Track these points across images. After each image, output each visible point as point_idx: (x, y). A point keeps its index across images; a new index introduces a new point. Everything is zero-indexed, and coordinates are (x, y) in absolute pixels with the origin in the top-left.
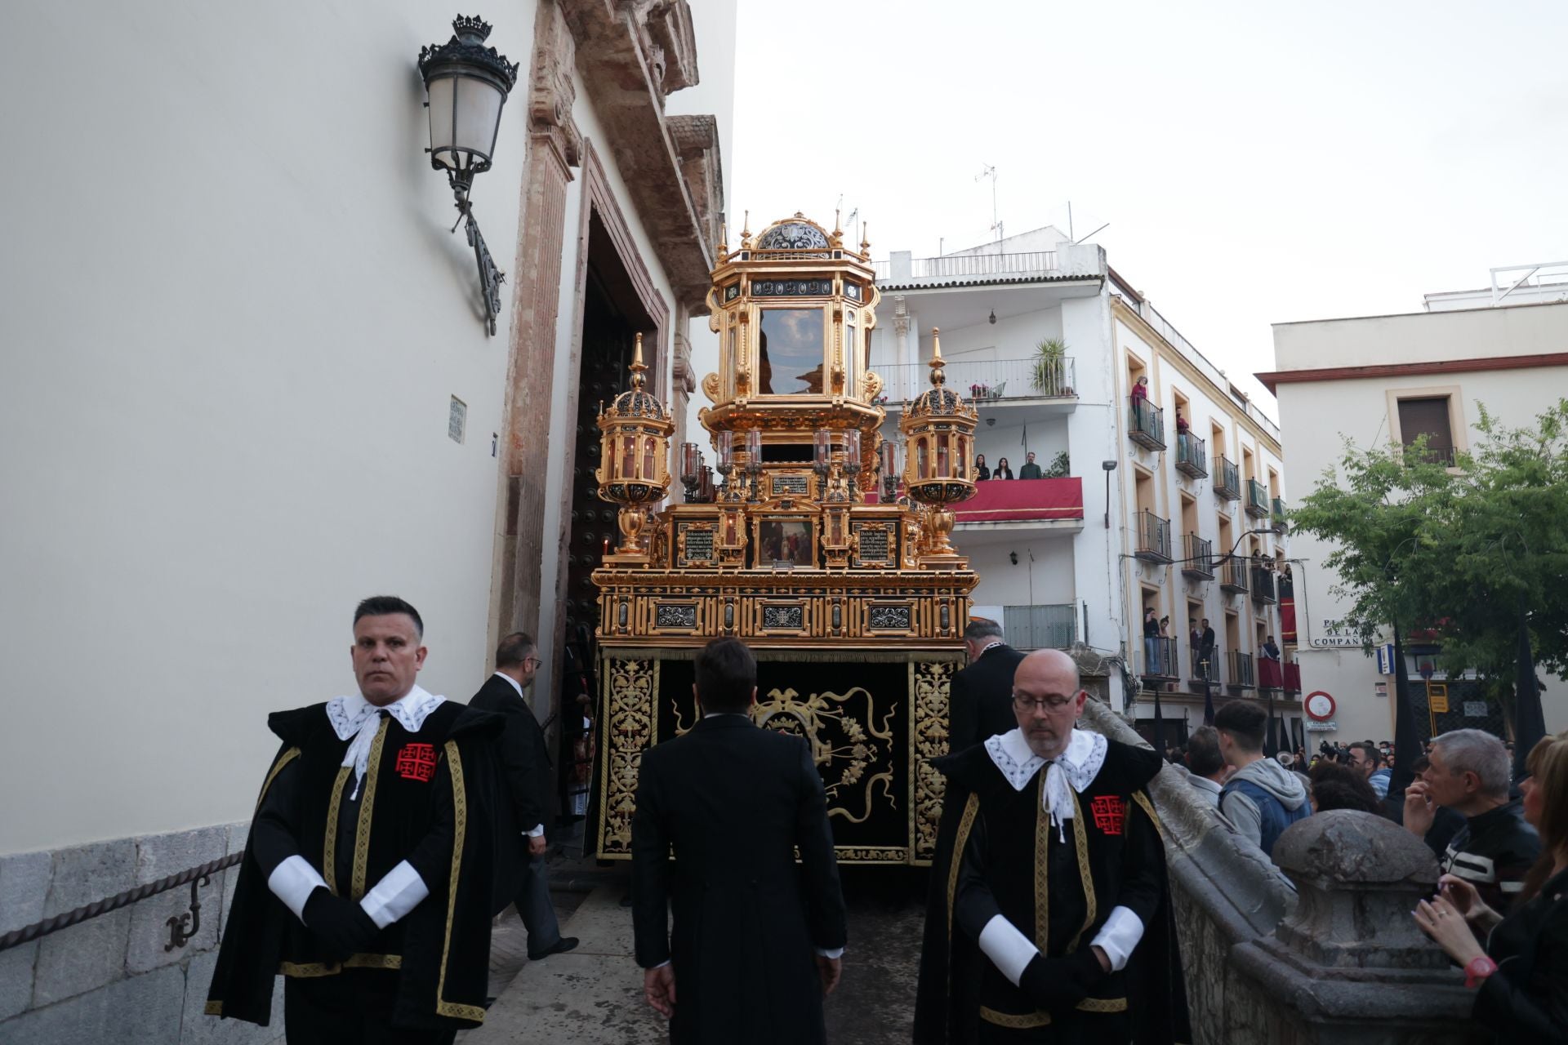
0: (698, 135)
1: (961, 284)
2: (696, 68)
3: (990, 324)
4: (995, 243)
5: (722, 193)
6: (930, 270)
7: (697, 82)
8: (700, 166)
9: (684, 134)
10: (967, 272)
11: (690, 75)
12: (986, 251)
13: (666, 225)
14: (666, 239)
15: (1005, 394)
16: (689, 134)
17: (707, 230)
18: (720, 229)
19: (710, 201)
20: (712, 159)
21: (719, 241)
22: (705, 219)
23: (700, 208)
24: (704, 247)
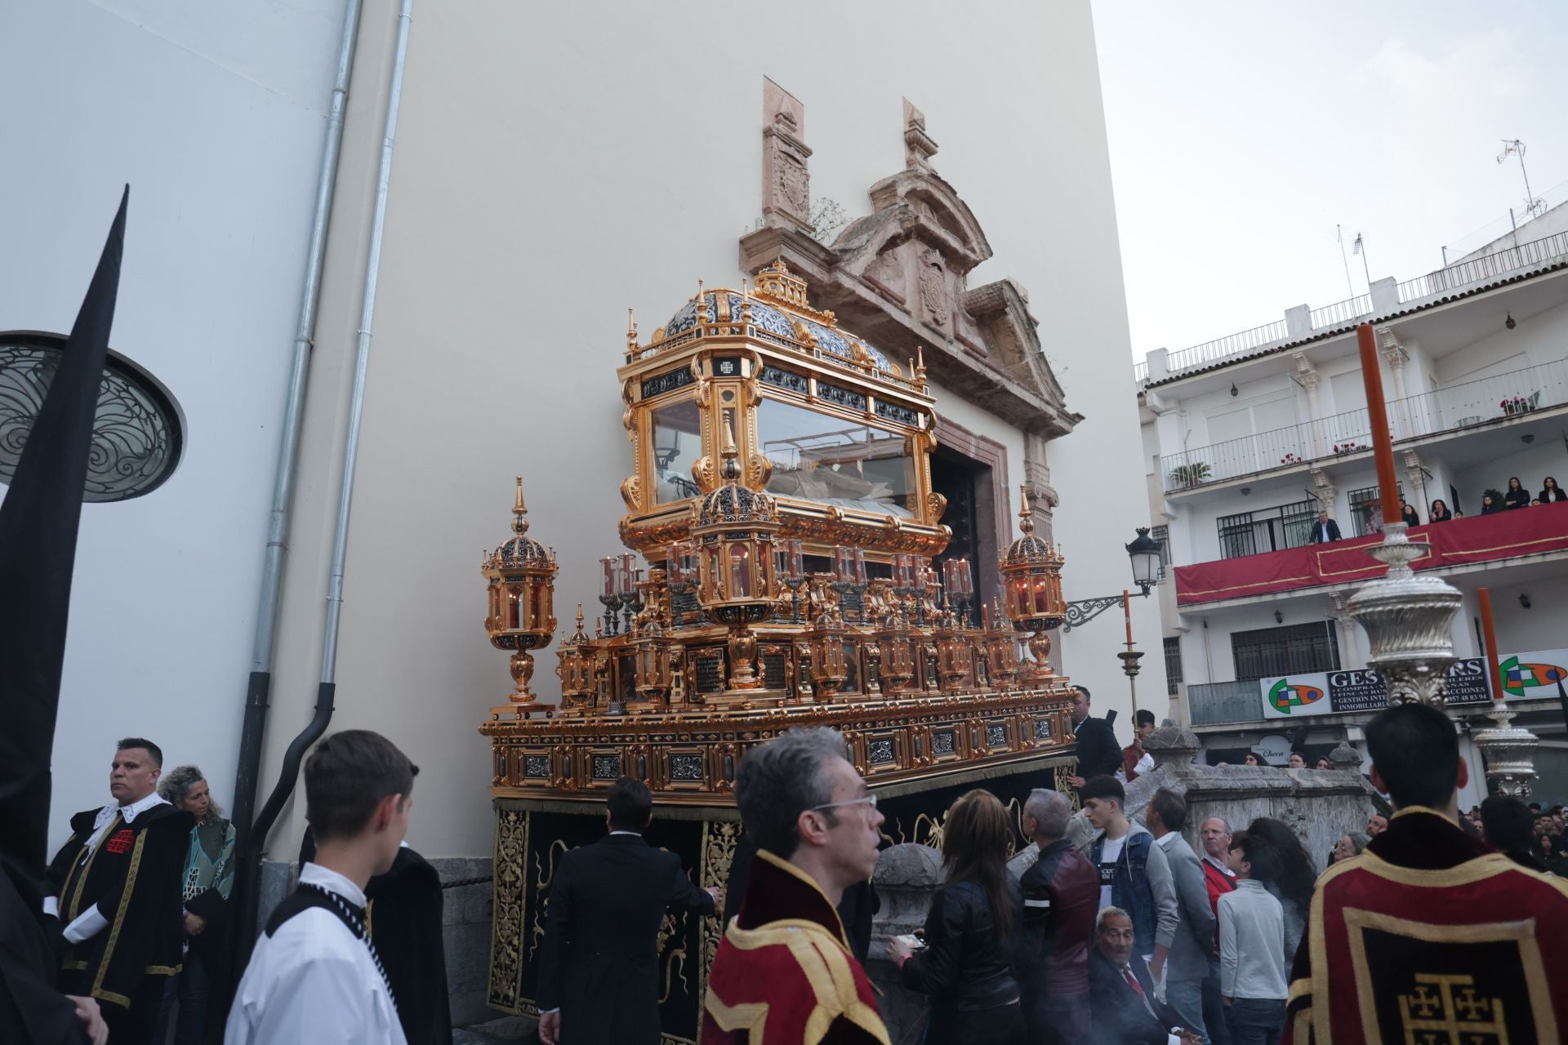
0: (993, 301)
1: (1454, 298)
2: (987, 244)
3: (1509, 330)
4: (1506, 236)
5: (1036, 336)
6: (1436, 283)
7: (991, 254)
8: (1007, 322)
9: (982, 303)
10: (1466, 281)
11: (982, 251)
12: (1497, 248)
13: (970, 385)
14: (979, 394)
15: (1543, 402)
16: (986, 302)
17: (1029, 370)
18: (1043, 366)
19: (1026, 346)
20: (1018, 313)
21: (1044, 375)
22: (1024, 362)
23: (1017, 355)
24: (1019, 389)
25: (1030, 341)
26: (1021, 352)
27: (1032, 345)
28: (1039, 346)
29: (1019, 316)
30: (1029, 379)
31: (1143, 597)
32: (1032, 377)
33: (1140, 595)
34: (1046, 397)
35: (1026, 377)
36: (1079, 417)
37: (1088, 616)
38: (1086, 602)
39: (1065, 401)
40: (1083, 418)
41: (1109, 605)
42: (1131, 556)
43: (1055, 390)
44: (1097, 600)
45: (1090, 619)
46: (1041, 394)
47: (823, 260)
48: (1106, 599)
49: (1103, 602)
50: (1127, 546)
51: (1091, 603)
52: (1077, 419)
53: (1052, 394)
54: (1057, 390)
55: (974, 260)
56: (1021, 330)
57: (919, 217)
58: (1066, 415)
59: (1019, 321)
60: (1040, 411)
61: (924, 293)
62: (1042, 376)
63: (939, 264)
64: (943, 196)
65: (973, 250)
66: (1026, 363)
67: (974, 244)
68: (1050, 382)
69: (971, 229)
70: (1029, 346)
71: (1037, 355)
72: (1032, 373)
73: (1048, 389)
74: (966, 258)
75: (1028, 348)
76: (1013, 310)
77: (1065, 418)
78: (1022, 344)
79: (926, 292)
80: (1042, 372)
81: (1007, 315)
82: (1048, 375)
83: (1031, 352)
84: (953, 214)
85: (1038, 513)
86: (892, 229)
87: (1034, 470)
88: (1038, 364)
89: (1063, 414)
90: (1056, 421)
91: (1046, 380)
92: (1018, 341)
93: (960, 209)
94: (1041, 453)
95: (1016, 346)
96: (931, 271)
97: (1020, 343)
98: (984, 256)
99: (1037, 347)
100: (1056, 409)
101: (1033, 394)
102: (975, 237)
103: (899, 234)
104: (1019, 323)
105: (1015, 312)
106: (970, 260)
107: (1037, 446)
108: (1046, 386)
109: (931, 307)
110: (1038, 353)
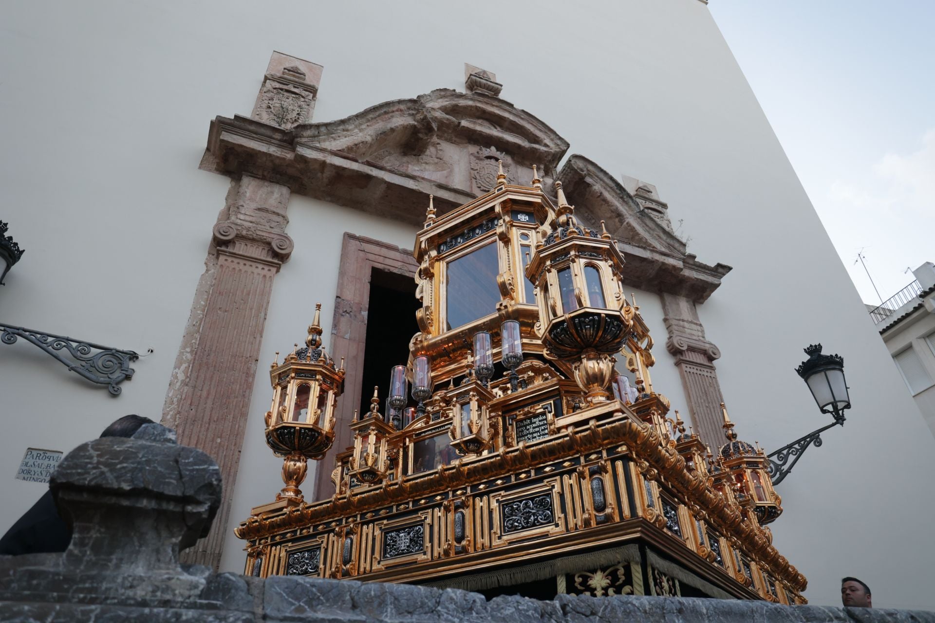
0: (567, 175)
2: (560, 139)
7: (569, 146)
8: (595, 193)
11: (559, 145)
17: (633, 229)
18: (648, 222)
19: (622, 208)
20: (604, 182)
21: (653, 230)
22: (625, 223)
23: (617, 220)
25: (626, 203)
26: (619, 215)
27: (630, 207)
28: (637, 204)
29: (607, 184)
30: (637, 238)
31: (838, 426)
32: (638, 234)
33: (833, 425)
34: (662, 249)
35: (634, 237)
36: (722, 269)
37: (785, 468)
38: (779, 452)
39: (689, 251)
40: (730, 269)
41: (804, 448)
42: (806, 381)
43: (672, 242)
44: (790, 447)
45: (788, 471)
46: (656, 248)
47: (280, 140)
48: (798, 442)
49: (797, 446)
50: (798, 371)
51: (785, 452)
52: (720, 270)
53: (669, 246)
54: (675, 241)
55: (545, 151)
56: (613, 196)
57: (459, 123)
58: (702, 268)
59: (609, 189)
60: (651, 262)
61: (476, 179)
62: (651, 232)
63: (496, 156)
64: (499, 110)
65: (546, 145)
66: (627, 223)
67: (547, 141)
68: (662, 235)
69: (540, 130)
70: (627, 208)
71: (638, 214)
72: (636, 230)
73: (663, 242)
74: (534, 151)
75: (626, 210)
76: (599, 180)
77: (703, 270)
78: (617, 208)
79: (478, 177)
80: (650, 228)
81: (592, 186)
82: (657, 229)
83: (630, 212)
84: (514, 122)
85: (688, 366)
86: (400, 121)
87: (676, 325)
88: (643, 222)
89: (697, 266)
90: (687, 273)
91: (657, 235)
92: (612, 206)
93: (522, 117)
94: (686, 310)
95: (612, 212)
96: (488, 163)
97: (615, 208)
98: (560, 148)
99: (635, 207)
100: (680, 259)
101: (638, 247)
102: (547, 136)
103: (415, 126)
104: (609, 191)
105: (601, 182)
106: (541, 152)
107: (678, 304)
108: (660, 240)
109: (482, 188)
110: (638, 212)
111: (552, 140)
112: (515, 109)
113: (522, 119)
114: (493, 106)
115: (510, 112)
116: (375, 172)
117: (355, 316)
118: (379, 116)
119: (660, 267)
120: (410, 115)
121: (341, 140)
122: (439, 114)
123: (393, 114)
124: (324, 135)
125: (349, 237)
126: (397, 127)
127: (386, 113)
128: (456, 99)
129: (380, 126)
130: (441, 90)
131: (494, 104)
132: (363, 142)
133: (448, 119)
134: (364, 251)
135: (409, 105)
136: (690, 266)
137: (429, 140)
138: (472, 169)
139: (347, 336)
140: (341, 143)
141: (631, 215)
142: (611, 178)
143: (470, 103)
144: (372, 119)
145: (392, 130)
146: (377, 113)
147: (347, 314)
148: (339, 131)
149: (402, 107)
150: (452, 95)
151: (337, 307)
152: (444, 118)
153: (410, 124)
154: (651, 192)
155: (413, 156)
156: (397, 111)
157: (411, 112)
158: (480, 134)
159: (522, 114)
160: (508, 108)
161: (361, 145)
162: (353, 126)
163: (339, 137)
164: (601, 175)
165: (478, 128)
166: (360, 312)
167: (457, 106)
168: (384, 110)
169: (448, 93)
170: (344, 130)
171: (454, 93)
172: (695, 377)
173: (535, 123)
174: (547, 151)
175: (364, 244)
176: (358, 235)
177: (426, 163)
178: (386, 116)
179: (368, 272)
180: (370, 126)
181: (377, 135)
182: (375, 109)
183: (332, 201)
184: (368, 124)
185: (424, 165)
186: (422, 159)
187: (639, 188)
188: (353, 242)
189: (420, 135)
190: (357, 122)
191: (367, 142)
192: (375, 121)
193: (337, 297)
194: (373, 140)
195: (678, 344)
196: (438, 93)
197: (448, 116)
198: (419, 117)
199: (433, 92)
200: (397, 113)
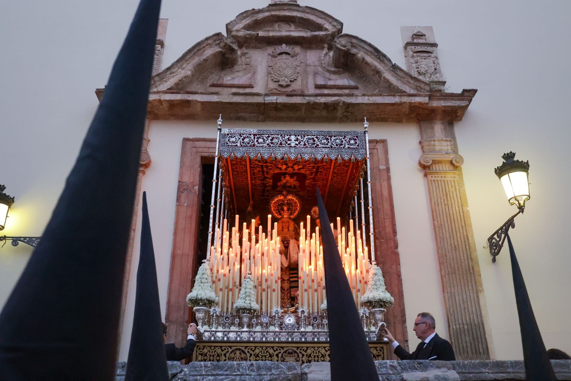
2: (336, 20)
11: (334, 26)
17: (387, 81)
18: (399, 73)
19: (379, 66)
20: (365, 49)
21: (404, 78)
22: (382, 77)
23: (377, 76)
24: (367, 98)
25: (382, 61)
26: (378, 72)
27: (385, 64)
28: (390, 61)
29: (367, 50)
30: (392, 86)
32: (392, 84)
34: (412, 92)
35: (390, 87)
37: (500, 244)
38: (497, 232)
40: (475, 91)
41: (508, 229)
43: (418, 84)
44: (501, 228)
46: (404, 92)
49: (505, 228)
51: (500, 232)
52: (468, 94)
53: (417, 88)
54: (421, 83)
55: (324, 35)
56: (373, 58)
57: (258, 34)
58: (449, 96)
59: (369, 54)
60: (401, 104)
61: (270, 74)
62: (402, 80)
63: (286, 51)
64: (289, 12)
65: (326, 30)
66: (384, 77)
67: (327, 26)
68: (410, 81)
69: (322, 18)
70: (383, 65)
71: (391, 68)
72: (390, 82)
73: (412, 85)
74: (315, 37)
75: (383, 67)
76: (361, 49)
77: (450, 98)
78: (376, 67)
79: (272, 72)
80: (401, 77)
81: (356, 55)
82: (406, 76)
83: (386, 68)
84: (302, 17)
85: (433, 176)
86: (209, 52)
87: (427, 146)
88: (395, 73)
89: (444, 96)
90: (435, 104)
91: (406, 81)
92: (372, 66)
93: (307, 11)
94: (440, 131)
95: (373, 71)
96: (280, 58)
97: (374, 67)
98: (336, 28)
99: (389, 63)
100: (426, 96)
101: (388, 96)
102: (326, 21)
103: (221, 52)
104: (369, 55)
105: (363, 50)
106: (321, 37)
107: (433, 128)
108: (409, 84)
109: (275, 80)
110: (391, 67)
111: (330, 23)
112: (301, 7)
113: (307, 13)
114: (284, 10)
115: (298, 11)
116: (191, 97)
117: (190, 191)
118: (194, 54)
119: (409, 106)
120: (216, 45)
121: (170, 81)
122: (241, 33)
123: (204, 49)
124: (158, 82)
125: (186, 140)
126: (208, 57)
127: (198, 50)
128: (256, 15)
129: (196, 60)
130: (242, 13)
131: (285, 8)
132: (185, 77)
133: (249, 34)
134: (196, 147)
135: (215, 38)
136: (438, 98)
137: (234, 57)
138: (269, 66)
139: (185, 205)
140: (171, 82)
141: (386, 70)
142: (370, 45)
143: (267, 14)
144: (190, 58)
145: (205, 60)
146: (193, 53)
147: (186, 191)
148: (168, 76)
149: (209, 42)
150: (252, 13)
151: (179, 188)
152: (246, 34)
153: (217, 51)
154: (425, 35)
155: (228, 69)
156: (207, 45)
157: (217, 42)
158: (273, 37)
159: (307, 9)
160: (295, 8)
161: (184, 79)
162: (177, 68)
163: (168, 79)
164: (362, 44)
165: (271, 34)
166: (194, 187)
167: (256, 20)
168: (197, 48)
169: (249, 13)
170: (171, 74)
171: (253, 11)
172: (438, 183)
173: (317, 14)
174: (326, 34)
175: (195, 143)
176: (191, 138)
177: (238, 71)
178: (200, 52)
179: (198, 161)
180: (189, 63)
181: (195, 68)
182: (190, 51)
183: (175, 119)
184: (187, 62)
185: (236, 73)
186: (234, 69)
187: (413, 35)
188: (189, 143)
189: (227, 56)
190: (179, 65)
191: (187, 76)
192: (192, 58)
193: (179, 182)
194: (192, 72)
195: (424, 161)
196: (241, 17)
197: (248, 32)
198: (222, 44)
199: (237, 17)
200: (207, 47)
